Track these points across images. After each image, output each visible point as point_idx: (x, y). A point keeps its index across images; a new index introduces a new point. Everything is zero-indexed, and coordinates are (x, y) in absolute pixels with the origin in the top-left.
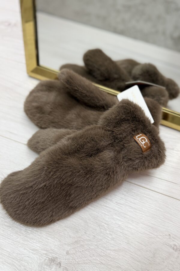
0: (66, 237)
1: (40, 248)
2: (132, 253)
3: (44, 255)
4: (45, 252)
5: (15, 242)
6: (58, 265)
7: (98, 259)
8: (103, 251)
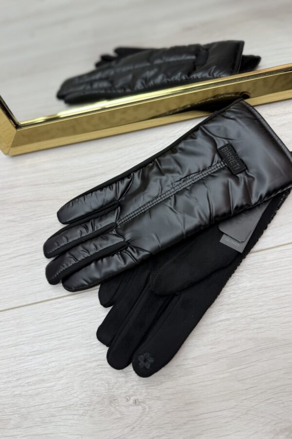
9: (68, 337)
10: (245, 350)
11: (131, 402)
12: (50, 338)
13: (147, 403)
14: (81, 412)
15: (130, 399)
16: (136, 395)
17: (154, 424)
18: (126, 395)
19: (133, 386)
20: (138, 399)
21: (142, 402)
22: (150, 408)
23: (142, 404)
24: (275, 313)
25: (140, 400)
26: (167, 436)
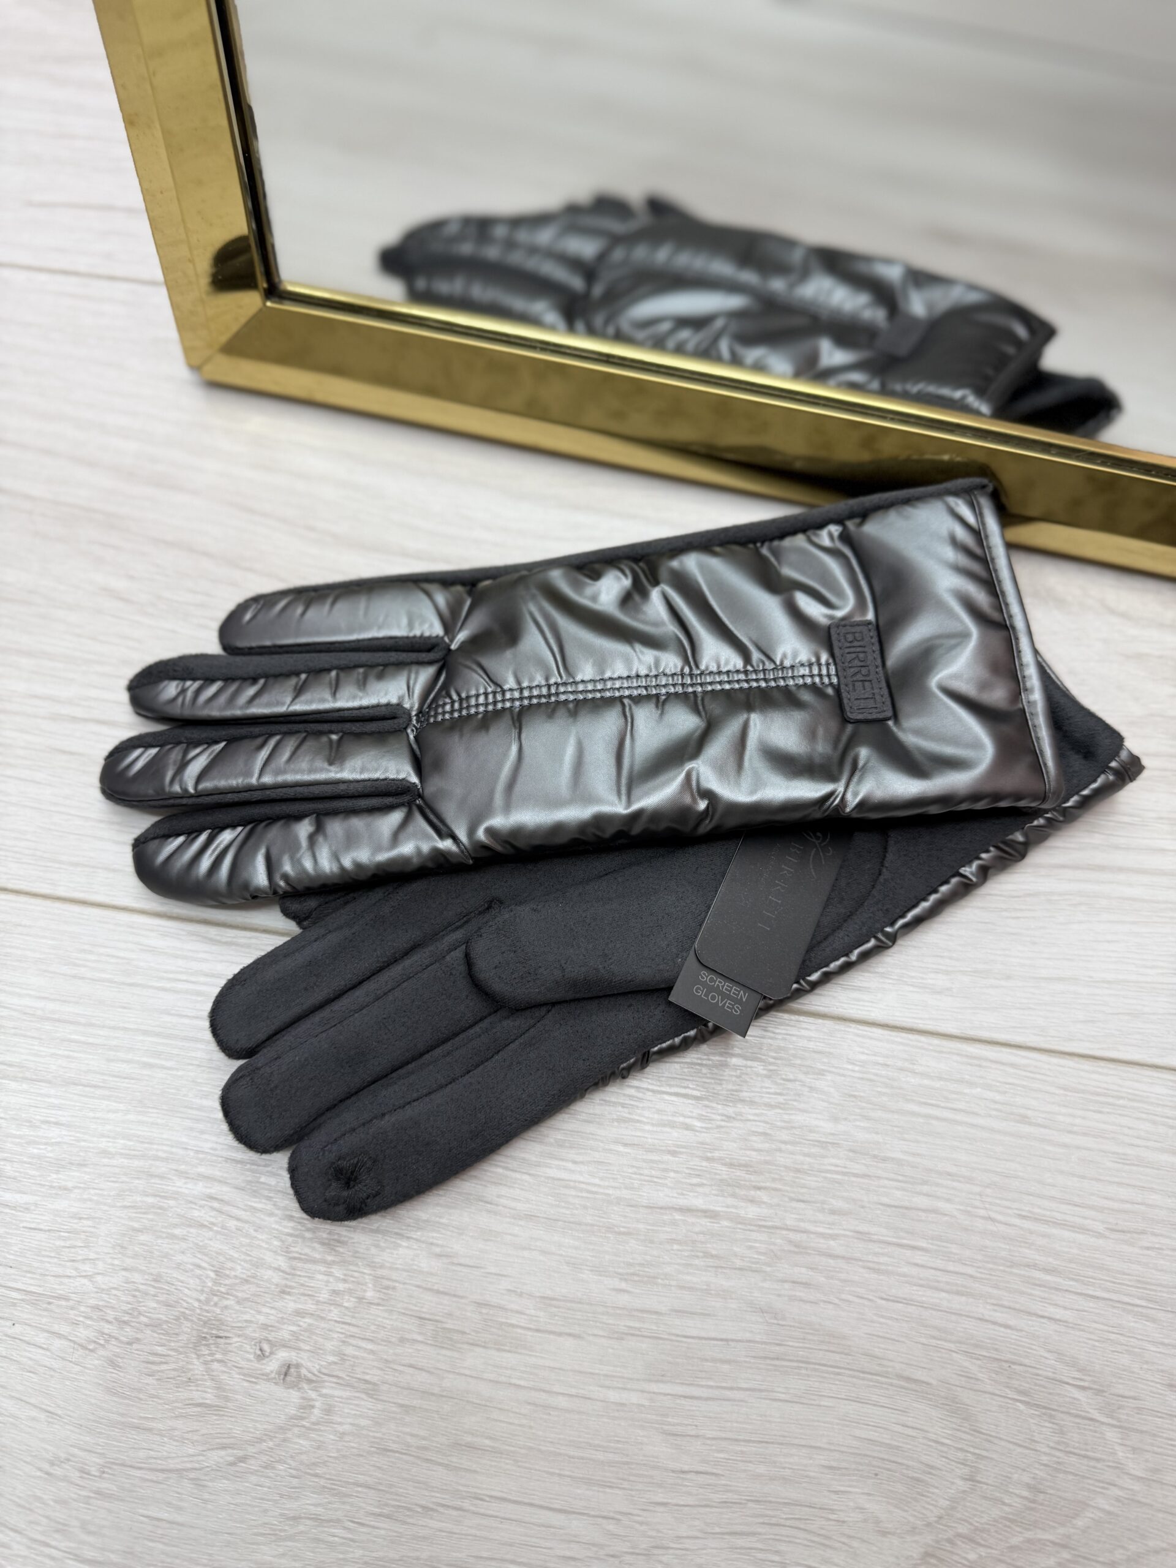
0: (855, 1544)
9: (145, 1059)
10: (727, 1340)
11: (272, 1366)
12: (83, 1039)
13: (324, 1391)
14: (83, 1334)
15: (271, 1353)
16: (299, 1349)
17: (319, 1471)
18: (265, 1334)
19: (299, 1313)
20: (298, 1366)
21: (310, 1381)
22: (328, 1411)
23: (306, 1386)
24: (876, 1254)
25: (304, 1371)
26: (345, 1528)
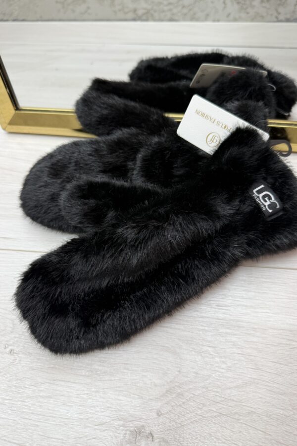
0: (148, 388)
1: (111, 418)
2: (267, 384)
3: (121, 428)
4: (122, 422)
5: (66, 421)
6: (147, 437)
7: (214, 410)
8: (218, 394)
11: (8, 350)
13: (20, 356)
15: (8, 347)
16: (14, 346)
17: (17, 375)
18: (6, 343)
19: (15, 337)
20: (14, 350)
21: (16, 353)
22: (20, 361)
23: (15, 355)
25: (15, 351)
26: (23, 389)
